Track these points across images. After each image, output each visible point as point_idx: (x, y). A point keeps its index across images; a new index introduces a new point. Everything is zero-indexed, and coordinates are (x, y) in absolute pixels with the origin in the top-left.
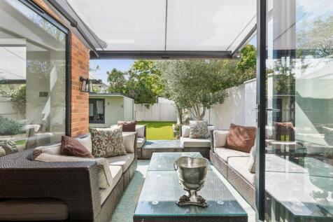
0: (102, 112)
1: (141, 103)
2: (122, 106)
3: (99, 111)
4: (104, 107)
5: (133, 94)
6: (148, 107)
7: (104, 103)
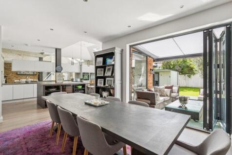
0: (157, 80)
1: (185, 74)
2: (170, 77)
3: (156, 79)
4: (159, 77)
5: (178, 68)
6: (189, 77)
7: (159, 75)
